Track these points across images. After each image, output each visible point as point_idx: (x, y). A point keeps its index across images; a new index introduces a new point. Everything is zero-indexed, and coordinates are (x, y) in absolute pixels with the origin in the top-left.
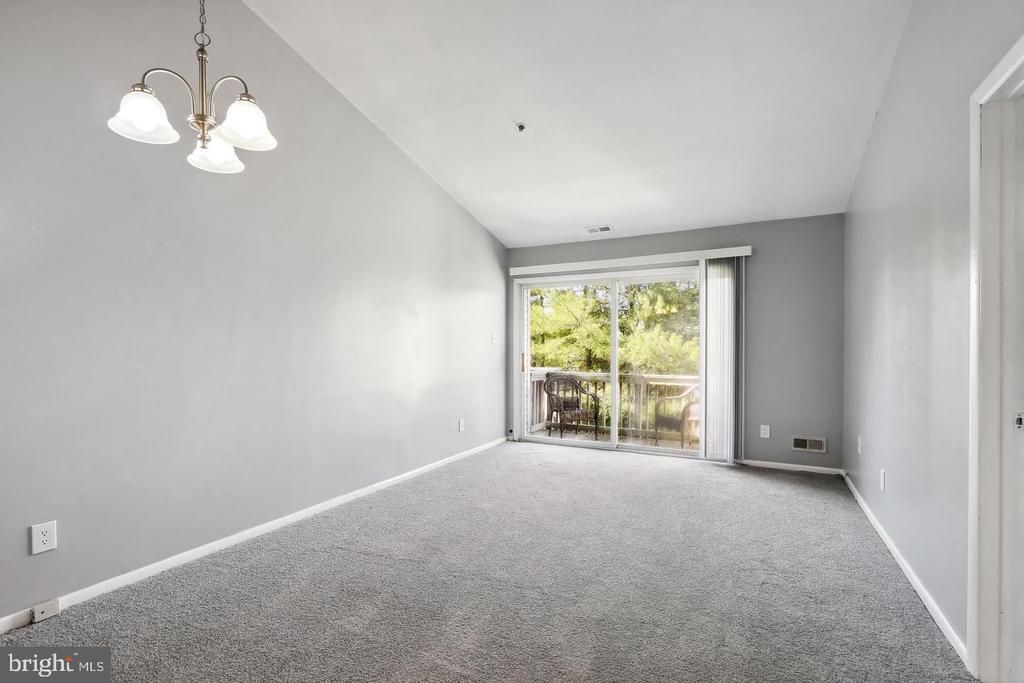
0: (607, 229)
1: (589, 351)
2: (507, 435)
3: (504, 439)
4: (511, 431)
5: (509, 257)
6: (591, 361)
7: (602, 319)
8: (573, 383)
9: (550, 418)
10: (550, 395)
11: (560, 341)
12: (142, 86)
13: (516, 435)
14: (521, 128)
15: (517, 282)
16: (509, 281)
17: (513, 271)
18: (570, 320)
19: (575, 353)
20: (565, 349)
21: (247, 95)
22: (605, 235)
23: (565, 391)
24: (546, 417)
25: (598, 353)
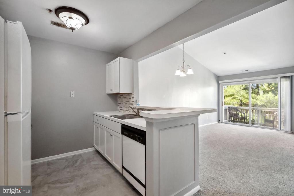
0: (248, 70)
1: (241, 101)
2: (218, 121)
3: (218, 122)
4: (219, 120)
5: (219, 78)
6: (241, 104)
7: (246, 91)
8: (237, 109)
9: (229, 118)
10: (229, 112)
11: (230, 98)
12: (178, 69)
13: (221, 121)
14: (225, 53)
15: (221, 84)
16: (218, 84)
17: (220, 82)
18: (235, 91)
19: (235, 101)
20: (232, 101)
21: (190, 68)
22: (247, 72)
23: (234, 111)
24: (228, 118)
25: (244, 101)
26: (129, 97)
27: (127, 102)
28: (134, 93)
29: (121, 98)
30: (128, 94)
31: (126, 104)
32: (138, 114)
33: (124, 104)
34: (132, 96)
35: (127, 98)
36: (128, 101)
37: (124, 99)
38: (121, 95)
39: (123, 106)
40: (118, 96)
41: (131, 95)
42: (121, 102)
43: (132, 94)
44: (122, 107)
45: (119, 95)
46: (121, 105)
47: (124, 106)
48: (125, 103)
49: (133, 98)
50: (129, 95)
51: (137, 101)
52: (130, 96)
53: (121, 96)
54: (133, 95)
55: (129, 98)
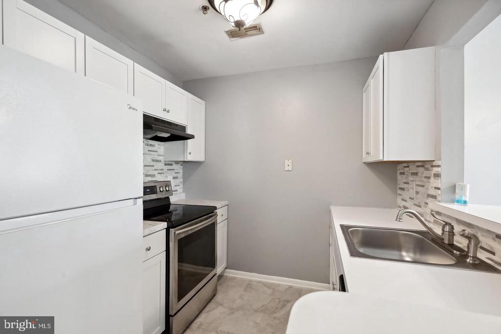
26: (426, 173)
27: (420, 189)
28: (440, 160)
29: (406, 173)
30: (424, 164)
31: (417, 193)
32: (446, 242)
33: (412, 193)
34: (435, 170)
35: (420, 174)
36: (423, 186)
37: (411, 178)
38: (405, 165)
39: (410, 198)
40: (398, 168)
41: (432, 166)
42: (406, 186)
43: (434, 164)
44: (408, 199)
45: (400, 167)
46: (406, 195)
47: (413, 199)
48: (415, 190)
49: (437, 176)
50: (426, 166)
51: (453, 189)
52: (427, 169)
53: (406, 169)
54: (439, 166)
55: (424, 175)
